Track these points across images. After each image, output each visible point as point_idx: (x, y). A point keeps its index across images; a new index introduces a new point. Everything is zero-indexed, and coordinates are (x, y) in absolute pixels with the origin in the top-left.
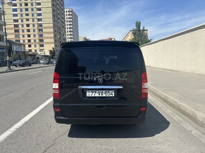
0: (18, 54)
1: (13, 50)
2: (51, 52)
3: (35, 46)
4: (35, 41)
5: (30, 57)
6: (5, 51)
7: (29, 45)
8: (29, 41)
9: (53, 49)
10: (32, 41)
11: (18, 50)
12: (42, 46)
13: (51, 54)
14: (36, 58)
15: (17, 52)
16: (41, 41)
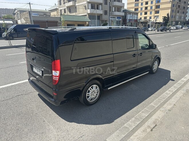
0: (131, 22)
1: (127, 18)
2: (165, 18)
3: (151, 13)
4: (151, 7)
5: (141, 24)
6: (121, 20)
7: (145, 12)
8: (146, 8)
9: (168, 15)
10: (149, 8)
11: (131, 19)
12: (157, 12)
13: (165, 21)
14: (147, 26)
15: (130, 20)
16: (158, 7)
